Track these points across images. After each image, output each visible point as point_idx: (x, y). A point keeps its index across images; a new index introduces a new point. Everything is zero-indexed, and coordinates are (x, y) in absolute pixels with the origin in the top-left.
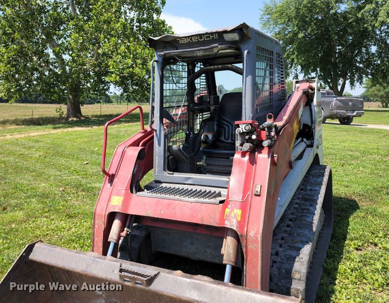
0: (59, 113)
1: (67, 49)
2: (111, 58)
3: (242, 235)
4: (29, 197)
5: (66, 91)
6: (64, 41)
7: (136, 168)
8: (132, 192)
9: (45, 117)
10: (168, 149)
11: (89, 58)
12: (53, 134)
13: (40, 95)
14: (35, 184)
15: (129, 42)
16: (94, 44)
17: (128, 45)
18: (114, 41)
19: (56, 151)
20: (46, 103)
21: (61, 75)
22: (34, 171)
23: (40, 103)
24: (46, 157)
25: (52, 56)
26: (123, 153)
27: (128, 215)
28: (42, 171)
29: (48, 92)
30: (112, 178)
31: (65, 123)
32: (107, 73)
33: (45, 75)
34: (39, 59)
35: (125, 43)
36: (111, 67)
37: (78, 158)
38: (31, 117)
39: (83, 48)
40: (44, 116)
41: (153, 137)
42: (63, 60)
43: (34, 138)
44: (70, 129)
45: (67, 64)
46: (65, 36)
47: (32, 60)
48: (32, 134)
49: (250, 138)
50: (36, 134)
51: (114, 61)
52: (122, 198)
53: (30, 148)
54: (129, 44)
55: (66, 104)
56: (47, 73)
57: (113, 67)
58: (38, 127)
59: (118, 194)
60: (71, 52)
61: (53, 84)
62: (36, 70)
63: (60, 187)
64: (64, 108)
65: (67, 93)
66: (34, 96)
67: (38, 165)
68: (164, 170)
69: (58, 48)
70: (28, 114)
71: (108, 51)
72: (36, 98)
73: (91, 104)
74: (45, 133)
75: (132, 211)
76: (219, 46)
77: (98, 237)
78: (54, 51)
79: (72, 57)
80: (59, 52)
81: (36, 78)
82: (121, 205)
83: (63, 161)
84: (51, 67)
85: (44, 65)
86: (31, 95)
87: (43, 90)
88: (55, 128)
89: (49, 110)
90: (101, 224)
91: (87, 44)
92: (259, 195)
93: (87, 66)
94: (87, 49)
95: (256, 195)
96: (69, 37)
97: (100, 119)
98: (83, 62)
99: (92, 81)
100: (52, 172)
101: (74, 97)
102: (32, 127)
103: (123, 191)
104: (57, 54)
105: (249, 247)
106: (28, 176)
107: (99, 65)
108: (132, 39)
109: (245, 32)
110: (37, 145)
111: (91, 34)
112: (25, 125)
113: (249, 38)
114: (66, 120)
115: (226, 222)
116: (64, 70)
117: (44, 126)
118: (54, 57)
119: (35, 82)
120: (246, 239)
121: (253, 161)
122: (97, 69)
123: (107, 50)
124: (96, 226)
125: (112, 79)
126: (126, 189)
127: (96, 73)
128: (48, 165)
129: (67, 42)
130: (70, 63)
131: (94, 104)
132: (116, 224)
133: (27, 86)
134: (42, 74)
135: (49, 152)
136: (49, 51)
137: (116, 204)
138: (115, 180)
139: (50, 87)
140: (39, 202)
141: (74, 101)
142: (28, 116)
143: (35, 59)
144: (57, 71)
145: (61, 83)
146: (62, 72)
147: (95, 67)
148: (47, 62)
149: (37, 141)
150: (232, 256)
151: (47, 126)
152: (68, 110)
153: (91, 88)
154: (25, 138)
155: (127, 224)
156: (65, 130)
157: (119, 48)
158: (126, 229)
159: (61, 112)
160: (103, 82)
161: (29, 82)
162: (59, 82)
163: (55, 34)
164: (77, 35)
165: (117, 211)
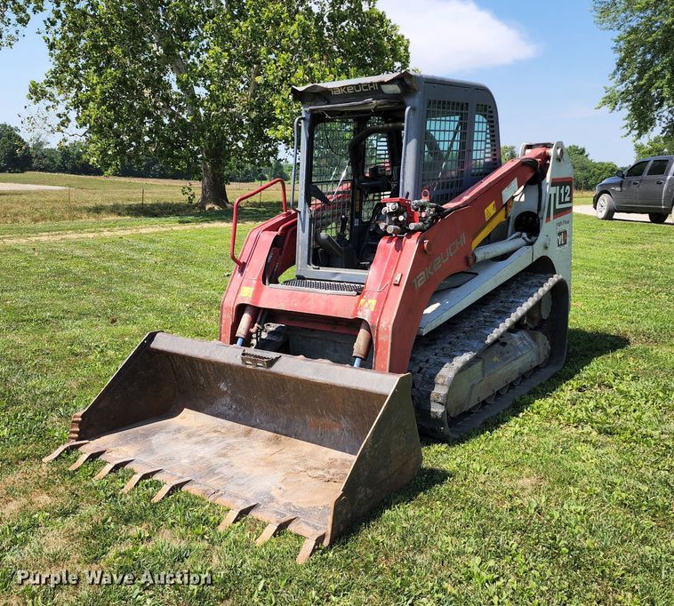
0: (187, 196)
1: (201, 75)
2: (279, 92)
3: (373, 327)
4: (144, 311)
5: (200, 156)
6: (197, 62)
7: (271, 256)
8: (264, 283)
9: (165, 204)
10: (314, 237)
11: (240, 93)
12: (177, 231)
13: (156, 162)
14: (151, 297)
15: (313, 62)
16: (249, 64)
17: (309, 67)
18: (285, 60)
19: (182, 255)
20: (166, 178)
21: (191, 124)
22: (149, 281)
23: (154, 177)
24: (166, 264)
25: (175, 88)
26: (257, 238)
27: (260, 308)
28: (161, 281)
29: (168, 156)
30: (242, 267)
31: (199, 215)
32: (271, 121)
33: (164, 125)
34: (153, 93)
35: (305, 63)
36: (278, 111)
37: (215, 268)
38: (140, 202)
39: (231, 73)
40: (162, 202)
41: (296, 223)
42: (194, 96)
43: (147, 236)
44: (206, 225)
45: (202, 105)
46: (198, 50)
47: (140, 96)
48: (143, 231)
49: (397, 219)
50: (151, 230)
51: (284, 100)
52: (252, 289)
53: (142, 250)
54: (312, 65)
55: (200, 180)
56: (166, 121)
57: (281, 111)
58: (152, 219)
59: (248, 285)
60: (208, 82)
61: (177, 141)
62: (150, 115)
63: (187, 302)
64: (197, 188)
65: (201, 159)
66: (144, 163)
67: (155, 275)
68: (309, 263)
69: (185, 75)
70: (134, 197)
71: (274, 79)
72: (148, 167)
73: (247, 181)
74: (165, 229)
75: (263, 304)
76: (374, 102)
77: (225, 333)
78: (178, 81)
79: (210, 91)
80: (187, 82)
81: (148, 129)
82: (251, 296)
83: (192, 270)
84: (173, 108)
85: (162, 104)
86: (139, 161)
87: (160, 153)
88: (180, 222)
89: (170, 190)
90: (229, 318)
91: (236, 65)
92: (398, 285)
93: (237, 108)
94: (237, 76)
95: (395, 285)
96: (206, 52)
97: (260, 209)
98: (228, 100)
99: (246, 136)
100: (177, 284)
101: (214, 166)
102: (143, 219)
103: (254, 282)
104: (183, 85)
105: (380, 338)
106: (142, 287)
107: (259, 106)
108: (316, 56)
109: (408, 82)
110: (151, 246)
111: (245, 46)
112: (131, 215)
113: (415, 90)
114: (200, 208)
115: (359, 313)
116: (196, 116)
117: (163, 219)
118: (179, 91)
119: (147, 139)
120: (377, 331)
121: (399, 247)
122: (254, 114)
123: (271, 77)
124: (224, 321)
125: (279, 134)
126: (258, 279)
127: (252, 121)
128: (170, 275)
129: (201, 62)
130: (205, 103)
131: (253, 181)
132: (246, 318)
133: (134, 143)
134: (159, 121)
135: (171, 257)
136: (171, 77)
137: (246, 295)
138: (246, 269)
139: (174, 148)
140: (158, 317)
141: (214, 174)
142: (135, 200)
143: (147, 92)
144: (184, 116)
145: (191, 140)
146: (193, 119)
147: (252, 110)
148: (167, 99)
149: (152, 241)
150: (362, 348)
151: (168, 219)
152: (204, 190)
153: (244, 150)
154: (133, 236)
155: (258, 320)
156: (198, 226)
157: (294, 73)
158: (256, 325)
159: (191, 193)
160: (267, 139)
161: (137, 137)
162: (186, 136)
163: (180, 48)
164: (218, 49)
165: (246, 302)
